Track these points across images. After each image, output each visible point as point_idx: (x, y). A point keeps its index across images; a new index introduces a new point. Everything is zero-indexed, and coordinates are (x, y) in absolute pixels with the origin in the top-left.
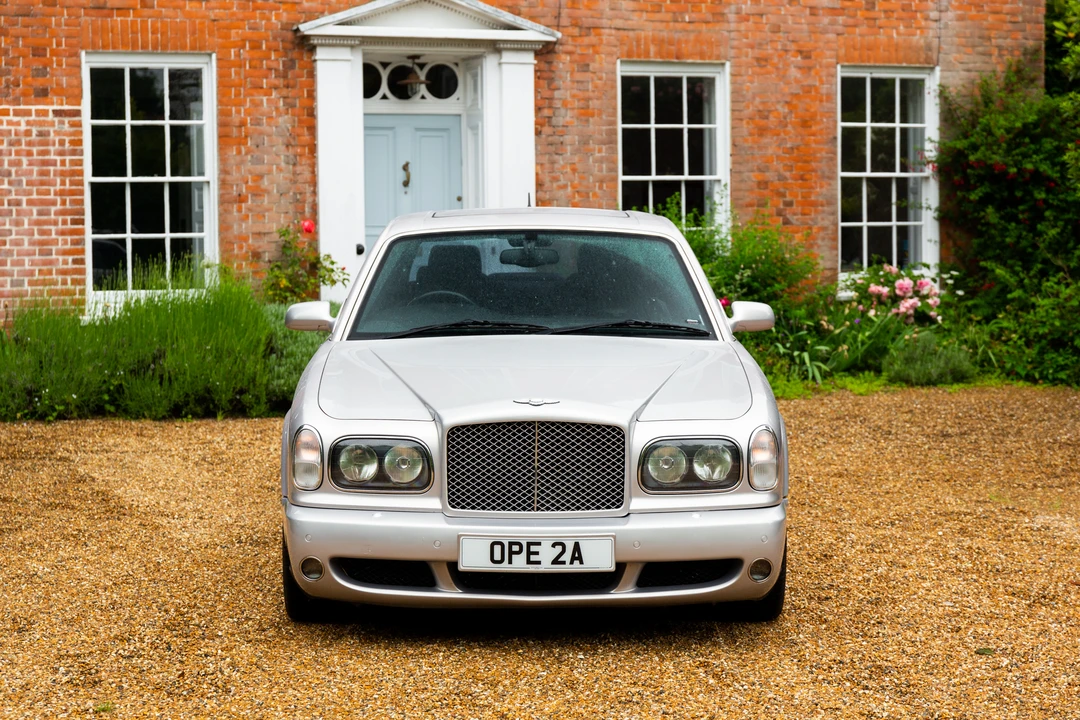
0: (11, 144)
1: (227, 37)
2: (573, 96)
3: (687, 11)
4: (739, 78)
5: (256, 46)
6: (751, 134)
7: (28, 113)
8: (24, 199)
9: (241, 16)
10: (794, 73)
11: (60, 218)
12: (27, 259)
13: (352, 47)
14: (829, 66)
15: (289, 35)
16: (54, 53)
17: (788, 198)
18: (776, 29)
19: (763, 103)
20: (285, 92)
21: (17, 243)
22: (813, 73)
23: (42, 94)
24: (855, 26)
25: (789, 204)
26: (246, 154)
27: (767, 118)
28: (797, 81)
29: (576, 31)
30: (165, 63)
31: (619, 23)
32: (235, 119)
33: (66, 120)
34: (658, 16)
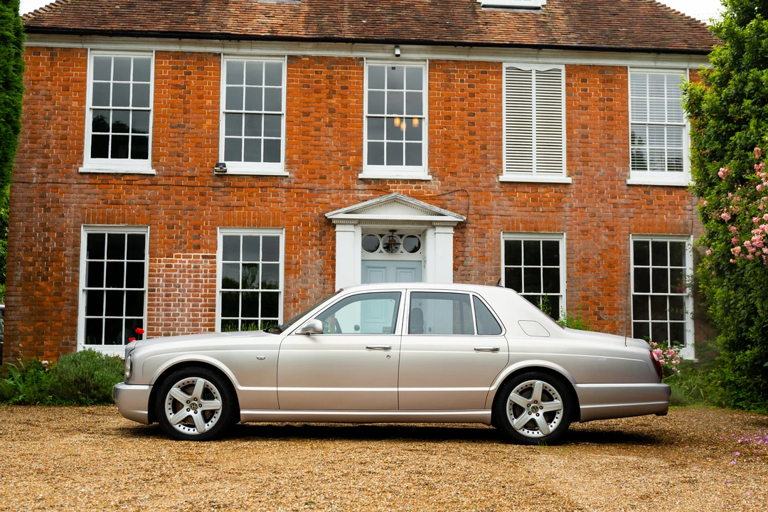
0: (181, 272)
1: (291, 220)
2: (476, 250)
3: (541, 206)
4: (571, 241)
5: (306, 225)
6: (578, 271)
7: (190, 257)
8: (186, 298)
9: (298, 210)
10: (603, 238)
11: (203, 308)
12: (186, 328)
13: (355, 225)
14: (625, 235)
15: (323, 219)
16: (204, 228)
17: (601, 306)
18: (593, 215)
19: (586, 254)
20: (320, 247)
21: (182, 320)
22: (615, 238)
23: (197, 248)
24: (641, 213)
25: (601, 309)
26: (299, 278)
27: (588, 262)
28: (605, 242)
29: (478, 217)
30: (261, 233)
31: (502, 212)
32: (294, 261)
33: (208, 260)
34: (524, 209)
